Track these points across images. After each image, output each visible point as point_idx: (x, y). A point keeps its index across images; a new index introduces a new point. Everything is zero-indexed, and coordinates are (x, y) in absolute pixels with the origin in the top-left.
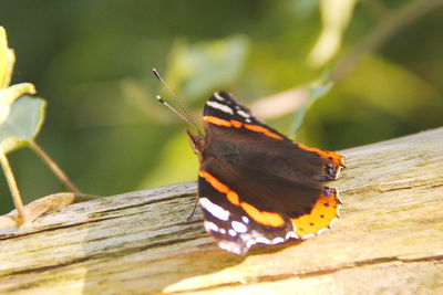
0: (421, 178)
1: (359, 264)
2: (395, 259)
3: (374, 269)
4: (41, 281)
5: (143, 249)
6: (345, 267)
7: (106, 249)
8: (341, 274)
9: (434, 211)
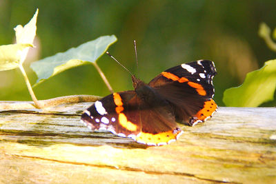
0: (234, 135)
1: (176, 174)
2: (193, 176)
3: (181, 178)
4: (29, 141)
5: (83, 137)
6: (167, 173)
7: (68, 132)
8: (163, 176)
9: (228, 155)
